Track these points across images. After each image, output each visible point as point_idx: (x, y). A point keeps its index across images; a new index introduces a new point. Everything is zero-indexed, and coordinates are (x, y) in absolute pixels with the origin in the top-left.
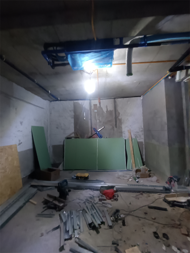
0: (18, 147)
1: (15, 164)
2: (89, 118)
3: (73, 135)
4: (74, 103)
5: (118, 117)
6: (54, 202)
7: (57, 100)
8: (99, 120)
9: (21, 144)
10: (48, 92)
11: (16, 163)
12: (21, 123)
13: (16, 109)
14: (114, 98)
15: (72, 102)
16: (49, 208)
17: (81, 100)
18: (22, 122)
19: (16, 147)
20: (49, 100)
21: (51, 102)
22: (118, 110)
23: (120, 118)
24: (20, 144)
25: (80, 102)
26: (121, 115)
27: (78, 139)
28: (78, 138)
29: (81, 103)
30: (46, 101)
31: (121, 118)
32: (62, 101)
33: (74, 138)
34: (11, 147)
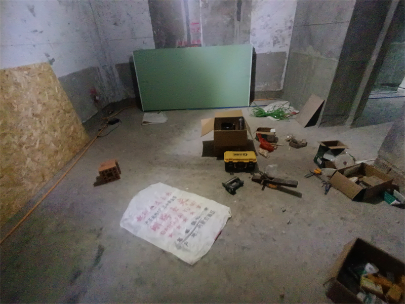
8: (204, 1)
9: (54, 63)
12: (32, 10)
18: (33, 6)
24: (51, 62)
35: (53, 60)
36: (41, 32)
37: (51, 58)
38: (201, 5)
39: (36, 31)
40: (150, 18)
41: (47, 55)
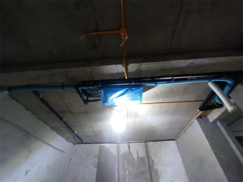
2: (117, 167)
4: (100, 146)
5: (152, 166)
7: (82, 142)
8: (129, 170)
10: (74, 132)
12: (27, 173)
14: (145, 142)
15: (98, 145)
17: (108, 143)
18: (29, 171)
20: (73, 143)
21: (75, 145)
22: (151, 157)
23: (155, 168)
25: (107, 145)
26: (156, 164)
29: (107, 147)
30: (70, 143)
31: (157, 168)
32: (87, 144)
38: (127, 173)
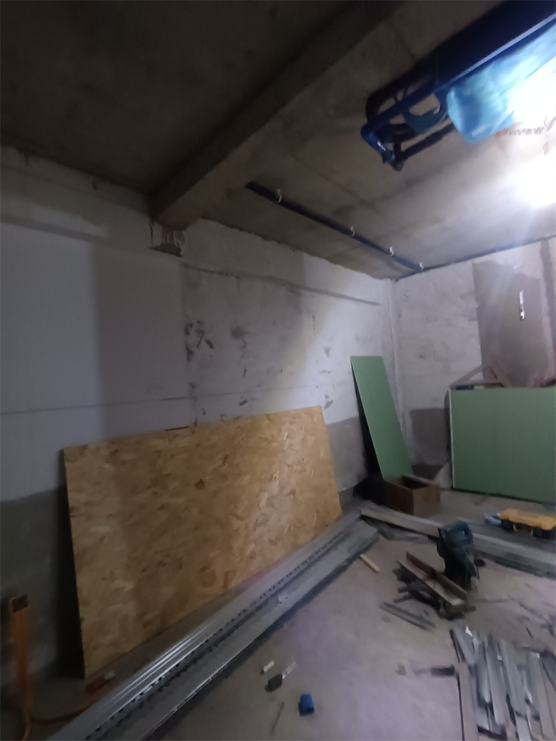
0: (325, 412)
1: (322, 455)
3: (479, 377)
4: (474, 265)
6: (430, 584)
7: (416, 270)
9: (331, 406)
10: (388, 252)
11: (324, 453)
12: (327, 351)
13: (313, 317)
15: (469, 263)
16: (416, 596)
17: (502, 249)
18: (330, 348)
19: (321, 414)
20: (391, 278)
21: (397, 280)
24: (328, 405)
25: (500, 258)
27: (499, 390)
28: (501, 385)
29: (502, 263)
30: (384, 281)
32: (431, 272)
33: (482, 387)
34: (309, 412)
35: (332, 401)
36: (329, 372)
37: (329, 400)
39: (324, 371)
40: (479, 346)
41: (327, 397)
